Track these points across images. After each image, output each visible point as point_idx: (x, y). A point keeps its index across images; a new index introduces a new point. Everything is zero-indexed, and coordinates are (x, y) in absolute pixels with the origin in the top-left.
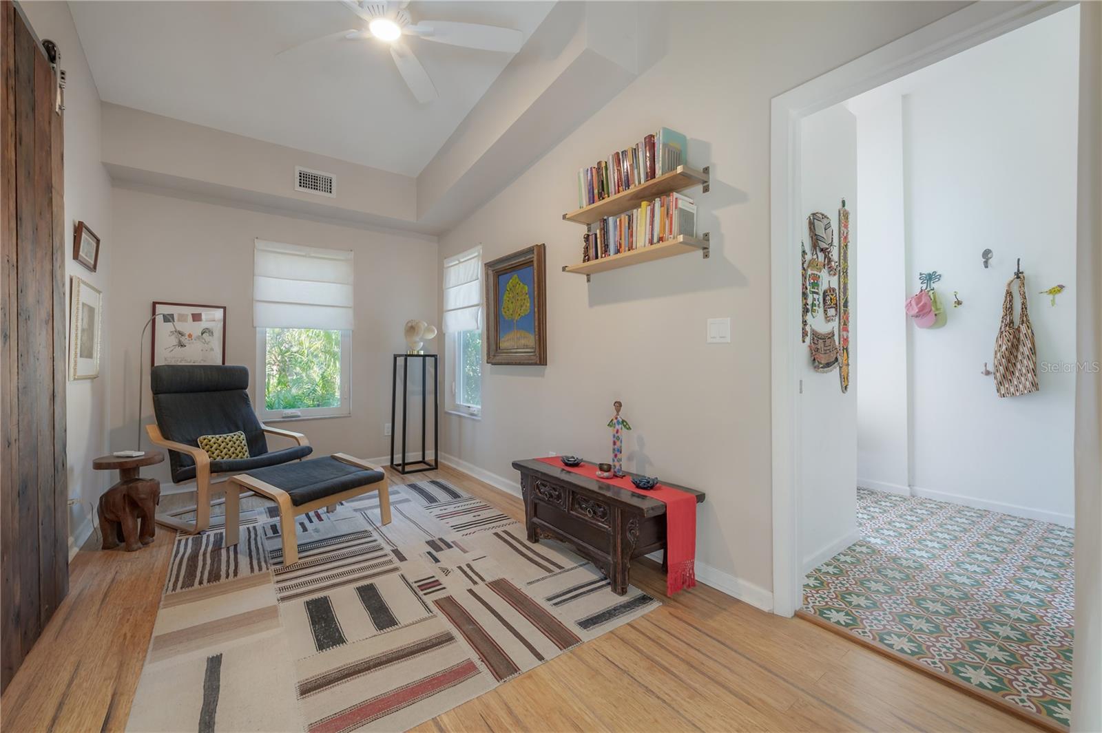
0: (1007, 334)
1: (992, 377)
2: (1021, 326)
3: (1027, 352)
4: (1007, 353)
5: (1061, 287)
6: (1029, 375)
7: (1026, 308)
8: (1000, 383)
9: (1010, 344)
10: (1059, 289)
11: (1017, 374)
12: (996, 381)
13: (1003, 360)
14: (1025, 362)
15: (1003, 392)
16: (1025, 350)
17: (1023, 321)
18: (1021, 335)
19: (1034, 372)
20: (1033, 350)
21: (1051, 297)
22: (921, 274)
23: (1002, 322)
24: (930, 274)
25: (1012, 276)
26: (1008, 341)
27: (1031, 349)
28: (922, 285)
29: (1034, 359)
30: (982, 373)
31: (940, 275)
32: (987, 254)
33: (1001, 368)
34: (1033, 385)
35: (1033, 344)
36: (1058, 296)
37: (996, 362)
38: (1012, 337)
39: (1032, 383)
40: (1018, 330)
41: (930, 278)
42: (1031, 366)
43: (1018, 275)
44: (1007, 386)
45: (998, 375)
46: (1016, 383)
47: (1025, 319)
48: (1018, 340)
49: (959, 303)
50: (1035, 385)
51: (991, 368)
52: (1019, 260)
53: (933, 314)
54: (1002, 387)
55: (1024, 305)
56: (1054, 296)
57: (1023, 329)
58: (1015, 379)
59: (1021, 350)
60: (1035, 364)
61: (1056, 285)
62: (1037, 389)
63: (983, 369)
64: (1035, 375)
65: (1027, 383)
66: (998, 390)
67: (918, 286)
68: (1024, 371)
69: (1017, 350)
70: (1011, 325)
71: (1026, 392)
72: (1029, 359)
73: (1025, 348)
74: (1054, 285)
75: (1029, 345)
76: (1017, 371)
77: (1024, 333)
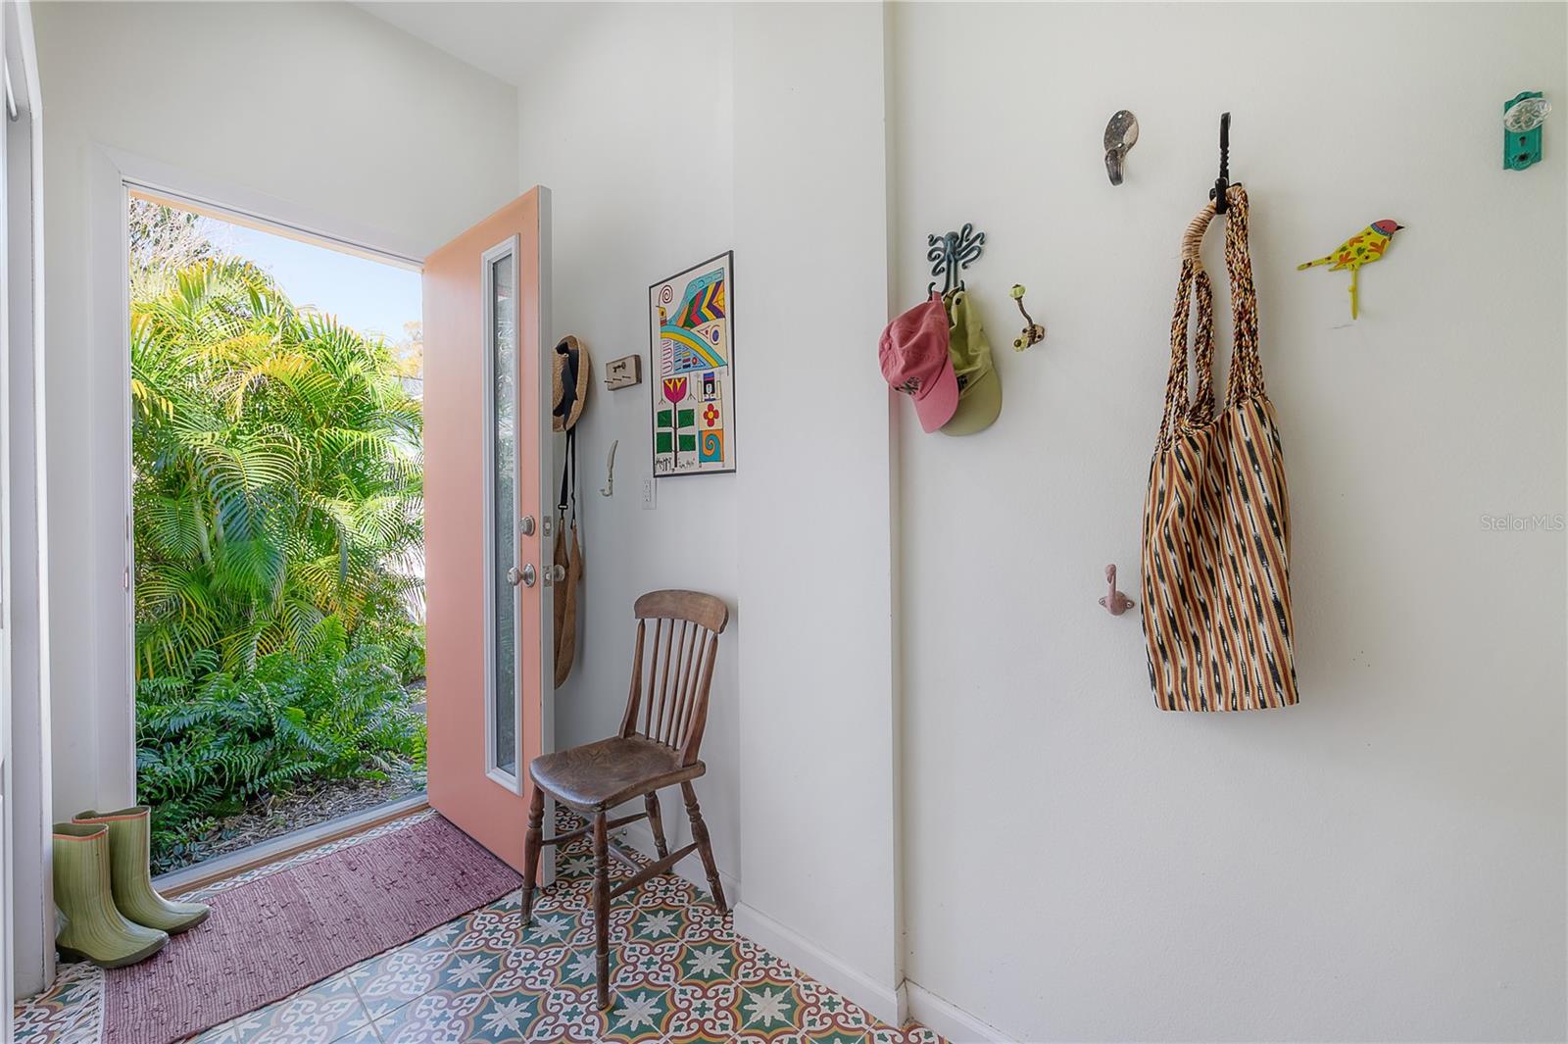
0: (1183, 446)
1: (1133, 621)
2: (1233, 409)
3: (1255, 527)
4: (1182, 525)
5: (1388, 229)
6: (1263, 628)
7: (1253, 333)
8: (1162, 647)
9: (1192, 489)
10: (1378, 238)
11: (1219, 617)
12: (1147, 641)
13: (1172, 557)
14: (1249, 570)
15: (1169, 689)
16: (1247, 514)
17: (1241, 389)
18: (1234, 449)
19: (1281, 614)
20: (1278, 517)
21: (1345, 277)
22: (933, 240)
23: (1169, 397)
24: (954, 237)
25: (1206, 203)
26: (1188, 476)
27: (1270, 509)
28: (934, 279)
29: (1282, 555)
30: (1103, 603)
31: (981, 237)
32: (1118, 132)
33: (1164, 587)
34: (1276, 678)
35: (1279, 488)
36: (1374, 275)
37: (1147, 562)
38: (1199, 457)
39: (1273, 667)
40: (1225, 430)
41: (959, 248)
42: (1272, 591)
43: (1223, 198)
44: (1184, 662)
45: (1155, 615)
46: (1213, 653)
47: (1249, 381)
48: (1223, 469)
49: (1034, 335)
50: (1284, 680)
51: (1131, 585)
52: (1226, 121)
53: (950, 376)
54: (1167, 667)
55: (1243, 314)
56: (1356, 272)
57: (1243, 422)
58: (1211, 638)
59: (1235, 514)
60: (1283, 576)
61: (1366, 225)
62: (1293, 698)
63: (1106, 591)
64: (1285, 632)
65: (1255, 663)
66: (1155, 679)
67: (921, 283)
68: (1244, 606)
69: (1220, 514)
70: (1204, 412)
71: (1248, 700)
72: (1263, 557)
73: (1250, 508)
74: (1360, 223)
75: (1265, 495)
76: (1217, 604)
77: (1245, 438)
